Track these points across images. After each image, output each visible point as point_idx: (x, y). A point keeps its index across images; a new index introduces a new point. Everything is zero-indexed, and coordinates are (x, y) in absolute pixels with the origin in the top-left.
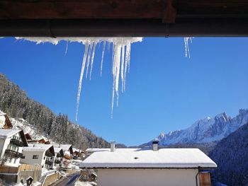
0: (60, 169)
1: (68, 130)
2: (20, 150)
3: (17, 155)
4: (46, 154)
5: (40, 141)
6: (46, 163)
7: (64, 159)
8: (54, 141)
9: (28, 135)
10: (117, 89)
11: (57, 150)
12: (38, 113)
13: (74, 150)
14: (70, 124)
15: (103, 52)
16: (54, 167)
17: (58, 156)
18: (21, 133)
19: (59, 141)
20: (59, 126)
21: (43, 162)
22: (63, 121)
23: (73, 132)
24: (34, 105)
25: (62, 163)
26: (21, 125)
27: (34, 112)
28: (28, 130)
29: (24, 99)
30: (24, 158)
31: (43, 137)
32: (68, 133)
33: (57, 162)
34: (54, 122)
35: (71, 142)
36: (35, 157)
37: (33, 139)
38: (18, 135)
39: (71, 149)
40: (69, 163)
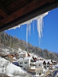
0: (50, 69)
1: (49, 54)
2: (34, 63)
3: (34, 65)
4: (43, 64)
5: (40, 60)
6: (44, 67)
7: (50, 65)
8: (45, 59)
9: (35, 58)
10: (40, 36)
11: (47, 62)
12: (37, 50)
13: (53, 61)
14: (49, 52)
15: (33, 24)
16: (47, 68)
17: (47, 64)
18: (33, 58)
19: (46, 59)
20: (45, 53)
21: (43, 67)
22: (46, 51)
23: (51, 55)
24: (35, 48)
25: (50, 67)
26: (33, 55)
27: (35, 50)
28: (35, 56)
29: (31, 46)
30: (36, 66)
31: (41, 58)
32: (49, 55)
33: (48, 66)
34: (43, 52)
35: (51, 59)
36: (39, 65)
37: (37, 59)
38: (32, 59)
39: (52, 61)
40: (52, 66)
